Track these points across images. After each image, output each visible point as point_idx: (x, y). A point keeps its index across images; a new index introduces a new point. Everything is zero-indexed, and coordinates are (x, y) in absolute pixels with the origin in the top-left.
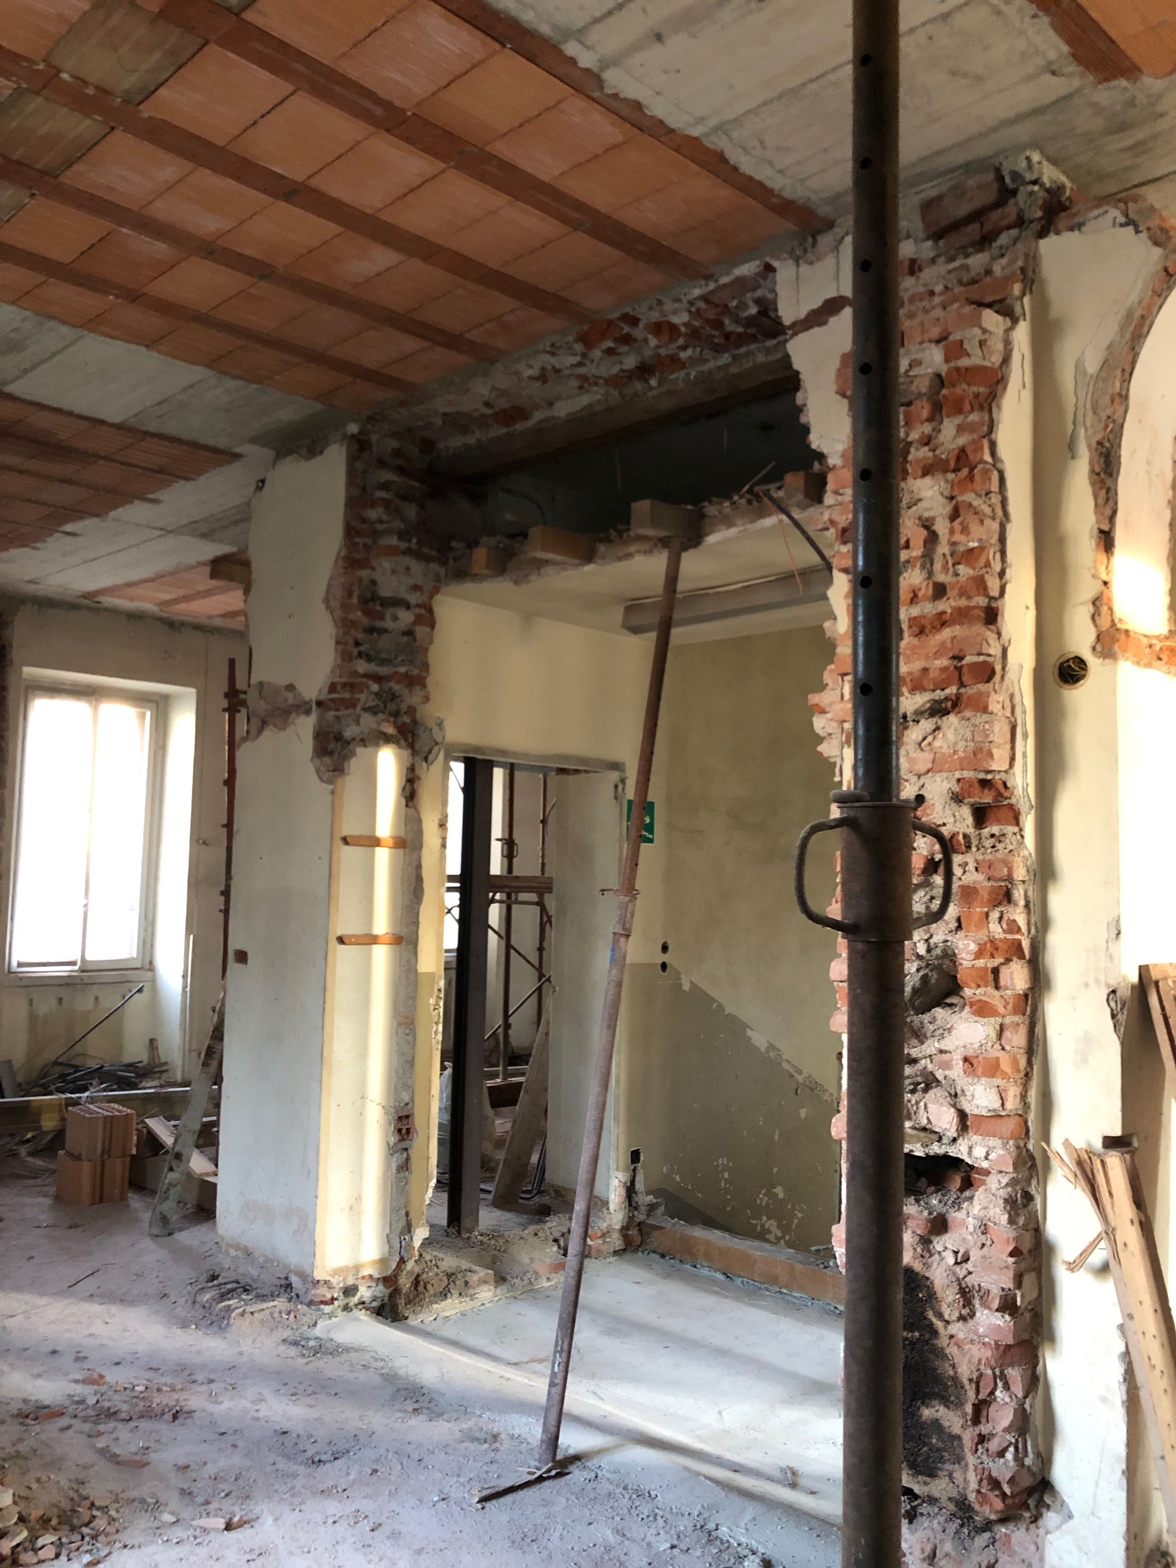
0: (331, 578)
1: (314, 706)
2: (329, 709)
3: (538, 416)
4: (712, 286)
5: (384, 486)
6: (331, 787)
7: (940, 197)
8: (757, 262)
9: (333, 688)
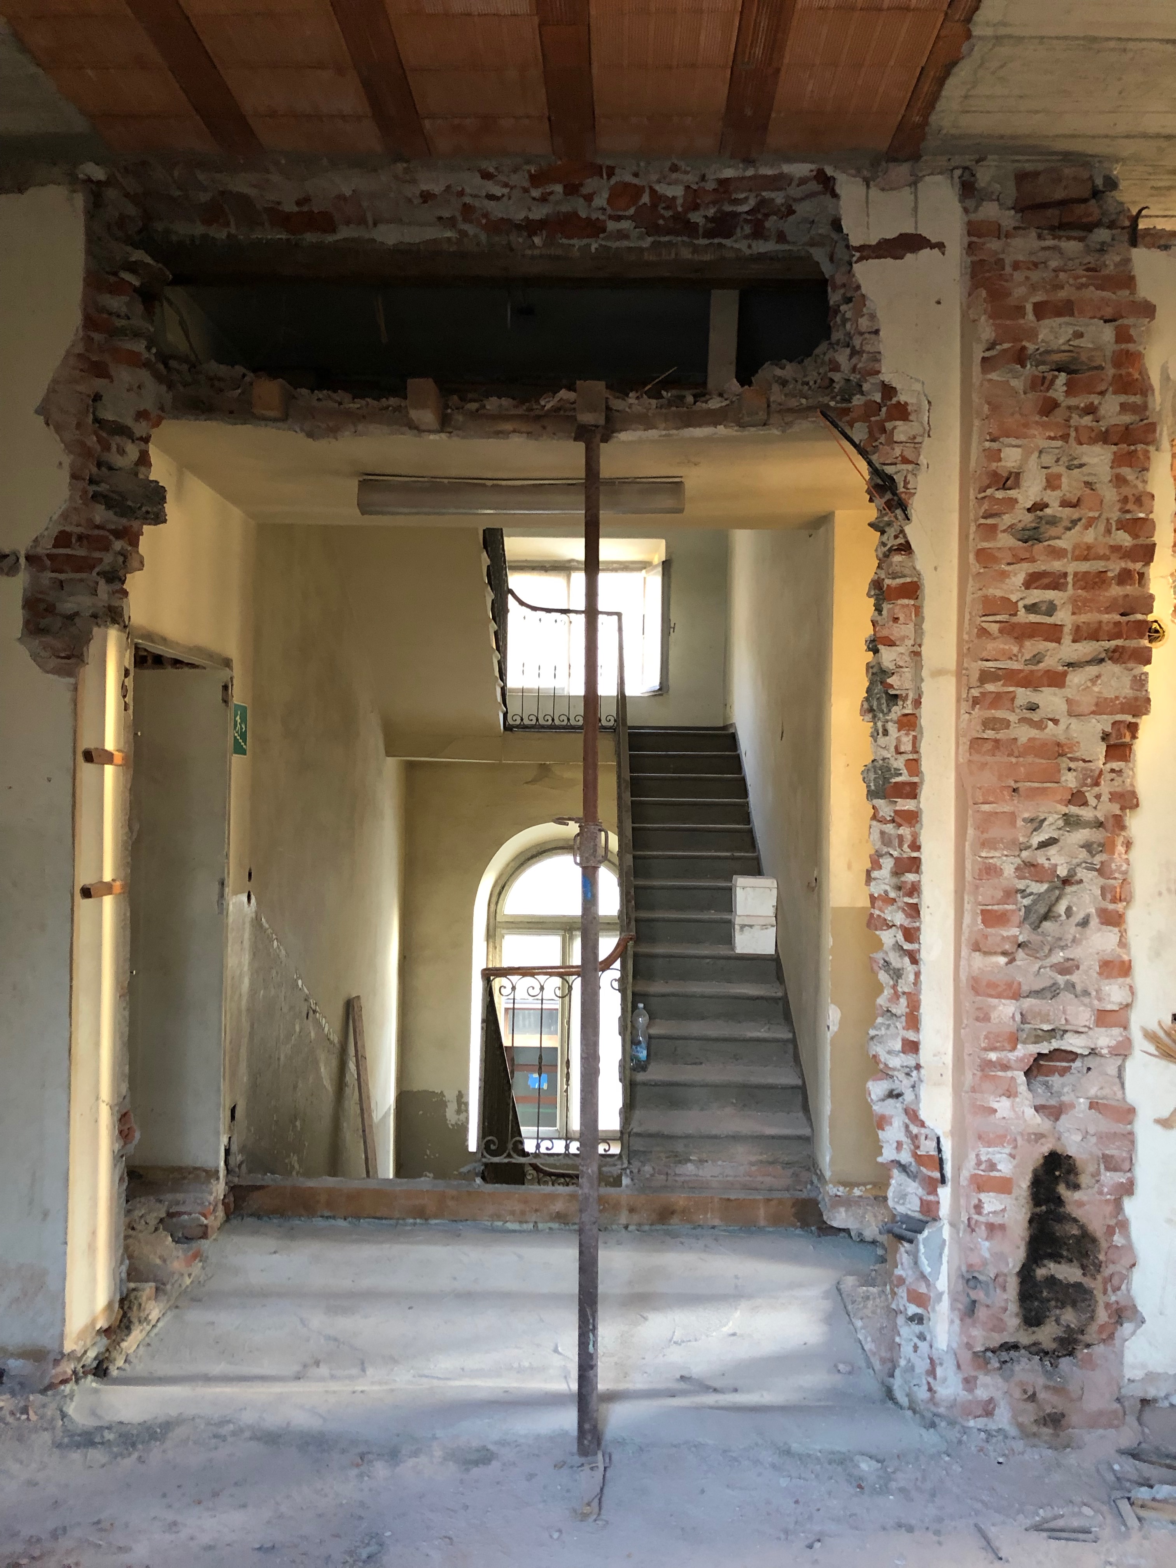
0: (55, 381)
1: (22, 561)
2: (43, 569)
3: (344, 233)
4: (750, 172)
5: (132, 268)
6: (72, 680)
7: (1036, 174)
8: (813, 167)
9: (62, 539)
